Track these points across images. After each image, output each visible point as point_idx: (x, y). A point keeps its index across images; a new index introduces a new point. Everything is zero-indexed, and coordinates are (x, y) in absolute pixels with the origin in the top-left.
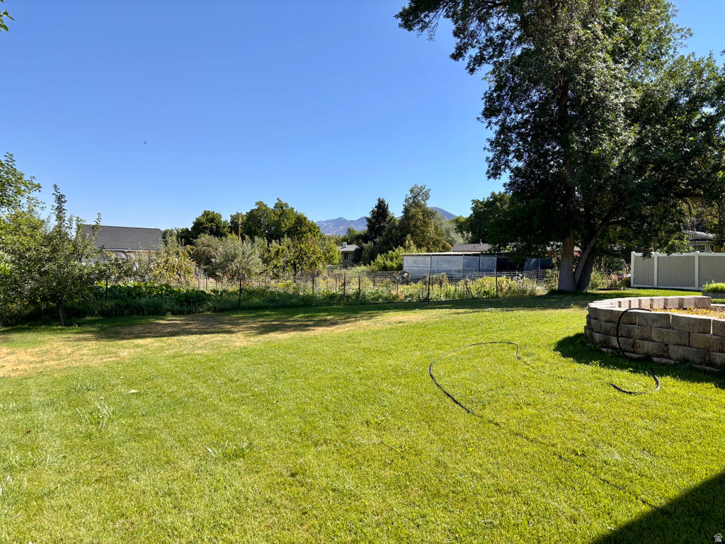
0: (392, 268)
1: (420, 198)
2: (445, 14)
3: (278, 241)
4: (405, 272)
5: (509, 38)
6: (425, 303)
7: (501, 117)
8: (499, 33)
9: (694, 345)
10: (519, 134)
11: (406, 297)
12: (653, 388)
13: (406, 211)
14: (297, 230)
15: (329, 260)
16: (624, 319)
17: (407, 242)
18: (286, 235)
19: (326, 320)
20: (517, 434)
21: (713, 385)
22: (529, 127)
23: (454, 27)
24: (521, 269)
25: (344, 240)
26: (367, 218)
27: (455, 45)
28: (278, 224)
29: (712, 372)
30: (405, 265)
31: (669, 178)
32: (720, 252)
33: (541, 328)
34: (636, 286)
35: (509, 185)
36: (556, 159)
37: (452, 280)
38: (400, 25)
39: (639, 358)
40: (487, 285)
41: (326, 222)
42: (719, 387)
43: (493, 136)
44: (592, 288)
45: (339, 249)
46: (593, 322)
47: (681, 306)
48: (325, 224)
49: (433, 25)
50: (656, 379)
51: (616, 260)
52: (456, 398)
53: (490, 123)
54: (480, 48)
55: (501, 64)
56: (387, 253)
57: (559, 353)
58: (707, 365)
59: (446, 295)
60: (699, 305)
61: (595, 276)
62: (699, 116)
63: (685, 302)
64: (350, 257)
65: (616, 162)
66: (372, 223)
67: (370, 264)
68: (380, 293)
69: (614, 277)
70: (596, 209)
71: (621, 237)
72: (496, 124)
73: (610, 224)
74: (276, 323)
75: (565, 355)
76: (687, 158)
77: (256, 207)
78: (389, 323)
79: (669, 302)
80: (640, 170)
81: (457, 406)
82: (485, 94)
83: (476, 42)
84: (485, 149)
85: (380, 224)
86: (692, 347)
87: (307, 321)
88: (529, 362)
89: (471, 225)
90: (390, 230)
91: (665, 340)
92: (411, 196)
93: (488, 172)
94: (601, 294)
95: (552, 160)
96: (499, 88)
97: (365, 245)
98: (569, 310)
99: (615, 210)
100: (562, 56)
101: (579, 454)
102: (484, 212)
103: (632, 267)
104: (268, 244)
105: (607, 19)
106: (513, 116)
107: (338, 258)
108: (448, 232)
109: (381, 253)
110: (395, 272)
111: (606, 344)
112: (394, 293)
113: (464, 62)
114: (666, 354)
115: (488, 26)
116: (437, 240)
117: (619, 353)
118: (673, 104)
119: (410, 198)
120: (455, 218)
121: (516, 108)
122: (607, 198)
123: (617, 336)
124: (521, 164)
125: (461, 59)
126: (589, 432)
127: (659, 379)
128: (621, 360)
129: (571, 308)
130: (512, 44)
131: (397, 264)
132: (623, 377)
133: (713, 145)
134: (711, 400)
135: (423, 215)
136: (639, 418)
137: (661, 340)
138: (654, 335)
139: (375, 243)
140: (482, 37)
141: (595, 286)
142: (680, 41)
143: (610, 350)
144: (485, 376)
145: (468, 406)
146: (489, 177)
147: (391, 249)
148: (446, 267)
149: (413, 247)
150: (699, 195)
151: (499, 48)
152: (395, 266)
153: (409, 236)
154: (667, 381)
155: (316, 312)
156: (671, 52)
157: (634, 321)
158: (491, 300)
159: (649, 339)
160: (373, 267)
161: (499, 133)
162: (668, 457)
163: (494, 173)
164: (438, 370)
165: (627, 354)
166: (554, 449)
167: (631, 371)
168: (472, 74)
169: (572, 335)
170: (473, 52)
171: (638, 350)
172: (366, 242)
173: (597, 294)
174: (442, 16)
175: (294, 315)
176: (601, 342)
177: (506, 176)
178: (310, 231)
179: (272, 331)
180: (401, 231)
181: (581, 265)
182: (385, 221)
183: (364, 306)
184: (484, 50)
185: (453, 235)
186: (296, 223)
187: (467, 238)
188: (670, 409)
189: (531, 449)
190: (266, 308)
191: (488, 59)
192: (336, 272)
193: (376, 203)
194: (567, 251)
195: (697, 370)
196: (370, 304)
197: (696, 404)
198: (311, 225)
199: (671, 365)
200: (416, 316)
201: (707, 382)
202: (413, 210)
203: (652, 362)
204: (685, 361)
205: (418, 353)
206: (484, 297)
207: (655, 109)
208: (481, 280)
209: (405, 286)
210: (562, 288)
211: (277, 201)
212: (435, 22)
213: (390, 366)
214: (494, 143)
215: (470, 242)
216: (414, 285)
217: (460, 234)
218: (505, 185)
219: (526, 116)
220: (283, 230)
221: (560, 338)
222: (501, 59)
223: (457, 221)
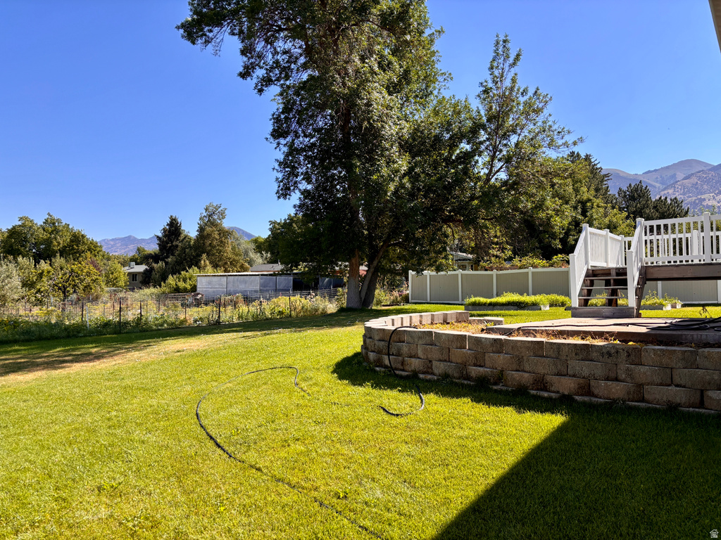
0: (185, 290)
1: (216, 217)
2: (229, 31)
3: (48, 262)
4: (198, 294)
5: (295, 63)
6: (215, 327)
7: (289, 139)
8: (284, 57)
9: (454, 360)
10: (307, 157)
11: (196, 321)
12: (417, 408)
13: (201, 229)
14: (73, 249)
15: (112, 282)
16: (395, 338)
17: (202, 262)
18: (58, 255)
19: (91, 354)
20: (279, 480)
21: (469, 400)
22: (316, 151)
23: (240, 46)
24: (315, 288)
25: (132, 260)
26: (158, 237)
27: (243, 64)
28: (48, 242)
29: (469, 386)
30: (199, 286)
31: (436, 206)
32: (477, 270)
33: (322, 348)
34: (413, 301)
35: (299, 207)
36: (342, 183)
37: (248, 300)
38: (183, 37)
39: (407, 375)
40: (282, 305)
41: (113, 240)
42: (475, 401)
43: (281, 157)
44: (377, 304)
45: (126, 270)
46: (368, 340)
47: (445, 322)
48: (112, 243)
49: (218, 41)
50: (421, 398)
51: (398, 278)
52: (218, 441)
53: (278, 144)
54: (267, 69)
55: (288, 87)
56: (180, 274)
57: (336, 375)
58: (465, 379)
59: (240, 317)
60: (460, 319)
61: (379, 293)
62: (458, 151)
63: (449, 317)
64: (139, 278)
65: (392, 187)
66: (163, 241)
67: (160, 286)
68: (166, 318)
69: (396, 293)
70: (378, 232)
71: (399, 258)
72: (285, 145)
73: (390, 246)
74: (23, 360)
75: (341, 378)
76: (449, 188)
77: (20, 223)
78: (166, 353)
79: (435, 317)
80: (412, 195)
81: (219, 451)
82: (273, 115)
83: (264, 63)
84: (274, 169)
85: (172, 242)
86: (452, 362)
87: (65, 356)
88: (305, 388)
89: (270, 245)
90: (184, 249)
91: (429, 356)
92: (206, 214)
93: (278, 192)
94: (383, 310)
95: (338, 184)
96: (287, 110)
97: (155, 265)
98: (353, 327)
99: (394, 232)
100: (344, 84)
101: (341, 496)
102: (282, 232)
103: (410, 284)
104: (35, 265)
105: (382, 57)
106: (301, 139)
107: (123, 280)
108: (246, 253)
109: (173, 273)
110: (188, 294)
111: (379, 363)
112: (182, 317)
113: (251, 82)
114: (430, 370)
115: (275, 49)
116: (234, 260)
117: (390, 371)
118: (438, 139)
119: (205, 216)
120: (254, 238)
121: (303, 132)
122: (386, 221)
123: (389, 355)
124: (309, 187)
125: (249, 79)
126: (354, 466)
127: (424, 397)
128: (391, 380)
129: (356, 325)
130: (298, 69)
131: (190, 285)
132: (393, 398)
133: (470, 178)
134: (468, 416)
135: (220, 234)
136: (403, 444)
137: (426, 357)
138: (420, 353)
139: (167, 263)
140: (269, 58)
141: (379, 303)
142: (443, 84)
143: (383, 369)
144: (257, 410)
145: (231, 449)
146: (279, 197)
147: (184, 269)
148: (242, 287)
149: (209, 268)
150: (460, 221)
151: (286, 72)
152: (189, 287)
153: (204, 256)
154: (430, 398)
155: (81, 344)
156: (435, 92)
157: (403, 339)
158: (283, 320)
159: (416, 356)
160: (164, 288)
161: (287, 155)
162: (426, 487)
163: (284, 192)
164: (206, 408)
165: (397, 372)
166: (316, 494)
167: (400, 391)
168: (261, 95)
169: (350, 354)
170: (260, 73)
171: (407, 368)
172: (157, 263)
173: (380, 310)
174: (227, 34)
175: (51, 349)
176: (375, 361)
177: (296, 198)
178: (89, 250)
179: (14, 372)
180: (195, 251)
181: (366, 283)
182: (178, 240)
183: (144, 334)
184: (270, 71)
185: (252, 255)
186: (72, 241)
187: (266, 258)
188: (432, 430)
189: (291, 497)
190: (15, 342)
191: (275, 80)
192: (121, 295)
193: (168, 221)
194: (354, 271)
195: (456, 383)
196: (152, 330)
197: (454, 421)
198: (91, 243)
199: (434, 380)
200: (198, 343)
201: (464, 396)
202: (208, 229)
203: (419, 378)
204: (446, 376)
205: (189, 388)
206: (278, 317)
207: (423, 143)
208: (275, 300)
209: (195, 309)
210: (350, 305)
211: (47, 216)
212: (220, 37)
213: (151, 406)
214: (283, 164)
215: (269, 263)
216: (205, 308)
217: (259, 254)
218: (295, 206)
219: (312, 140)
220: (55, 248)
221: (339, 358)
222: (288, 83)
223: (256, 241)
